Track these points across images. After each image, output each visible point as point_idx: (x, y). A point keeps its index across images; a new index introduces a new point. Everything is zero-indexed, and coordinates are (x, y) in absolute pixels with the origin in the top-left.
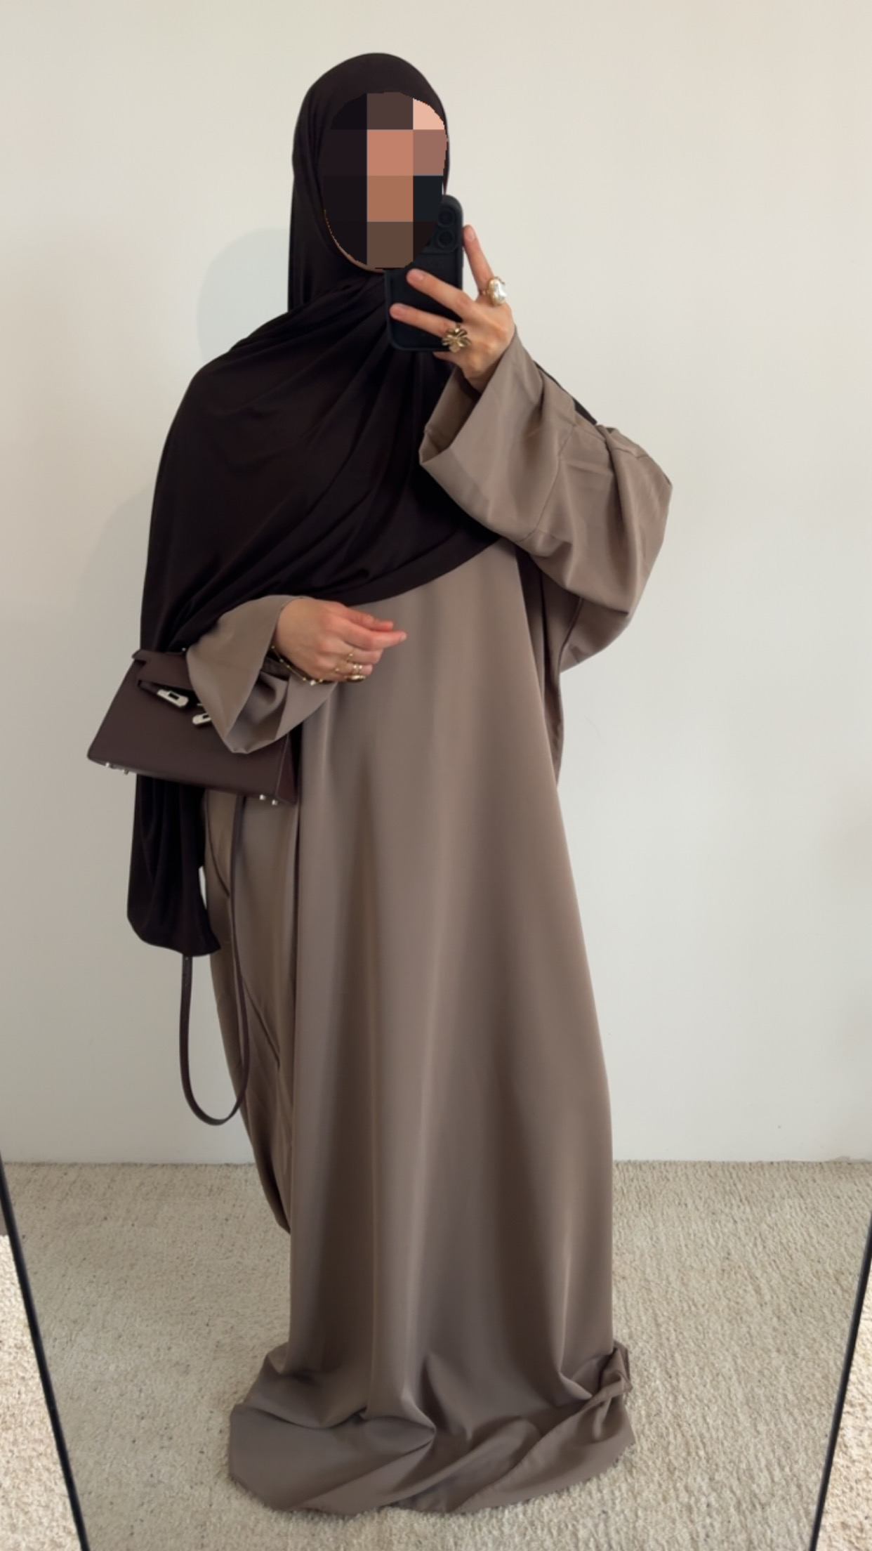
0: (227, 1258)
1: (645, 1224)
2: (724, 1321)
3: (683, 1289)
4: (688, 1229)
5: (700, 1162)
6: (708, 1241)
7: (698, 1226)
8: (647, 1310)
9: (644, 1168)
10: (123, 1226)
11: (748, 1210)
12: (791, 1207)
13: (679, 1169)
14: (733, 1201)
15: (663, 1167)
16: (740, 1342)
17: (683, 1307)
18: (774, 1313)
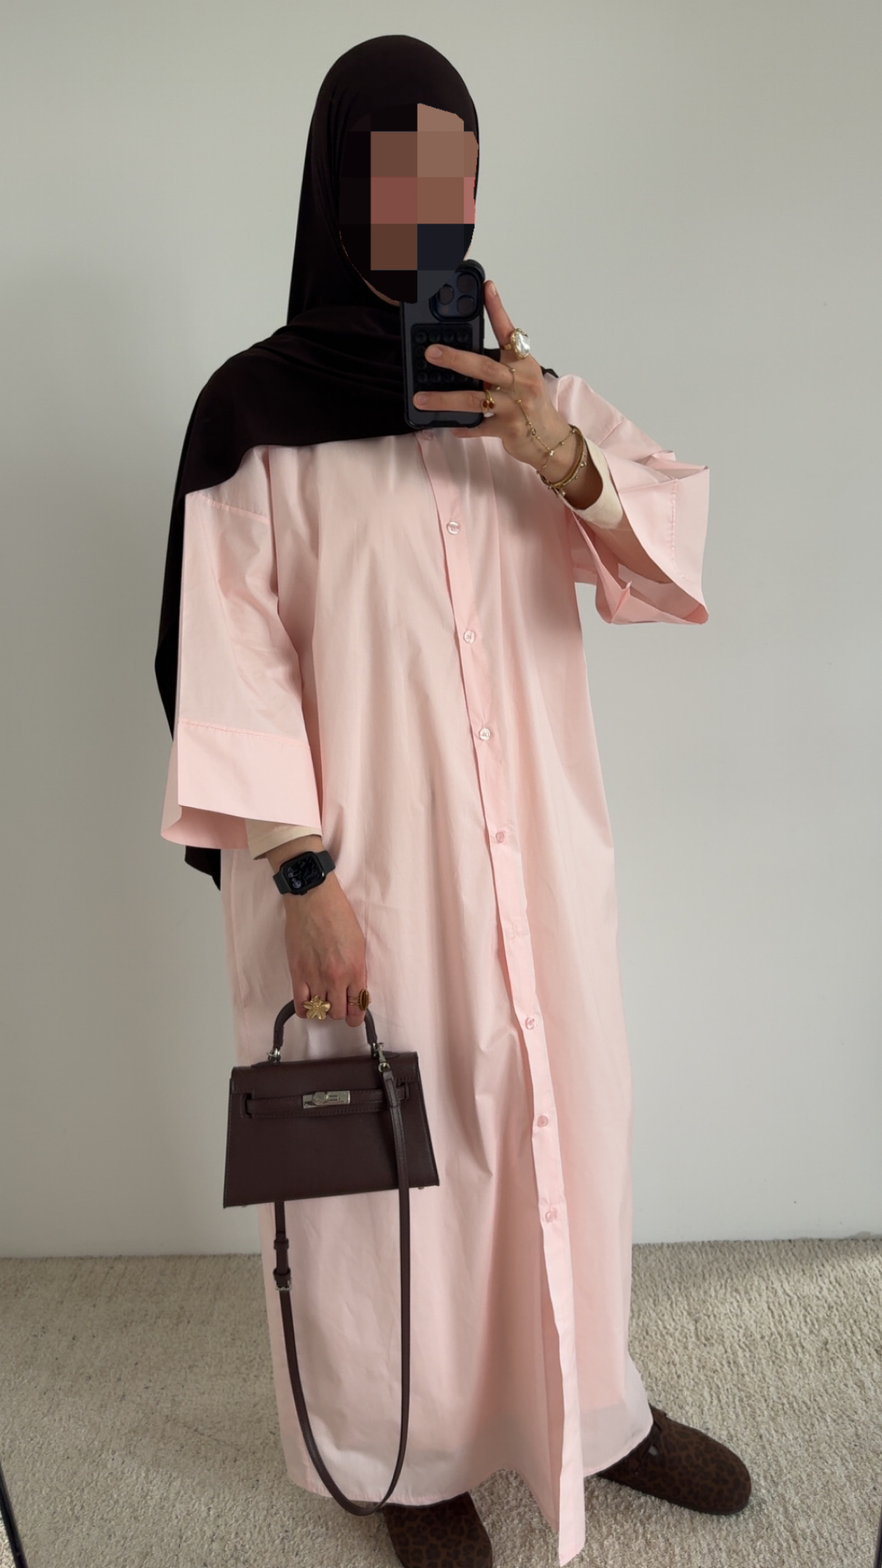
1: (731, 1312)
3: (780, 1384)
5: (783, 1241)
6: (801, 1329)
9: (725, 1250)
11: (842, 1295)
13: (761, 1250)
16: (847, 1445)
17: (783, 1404)
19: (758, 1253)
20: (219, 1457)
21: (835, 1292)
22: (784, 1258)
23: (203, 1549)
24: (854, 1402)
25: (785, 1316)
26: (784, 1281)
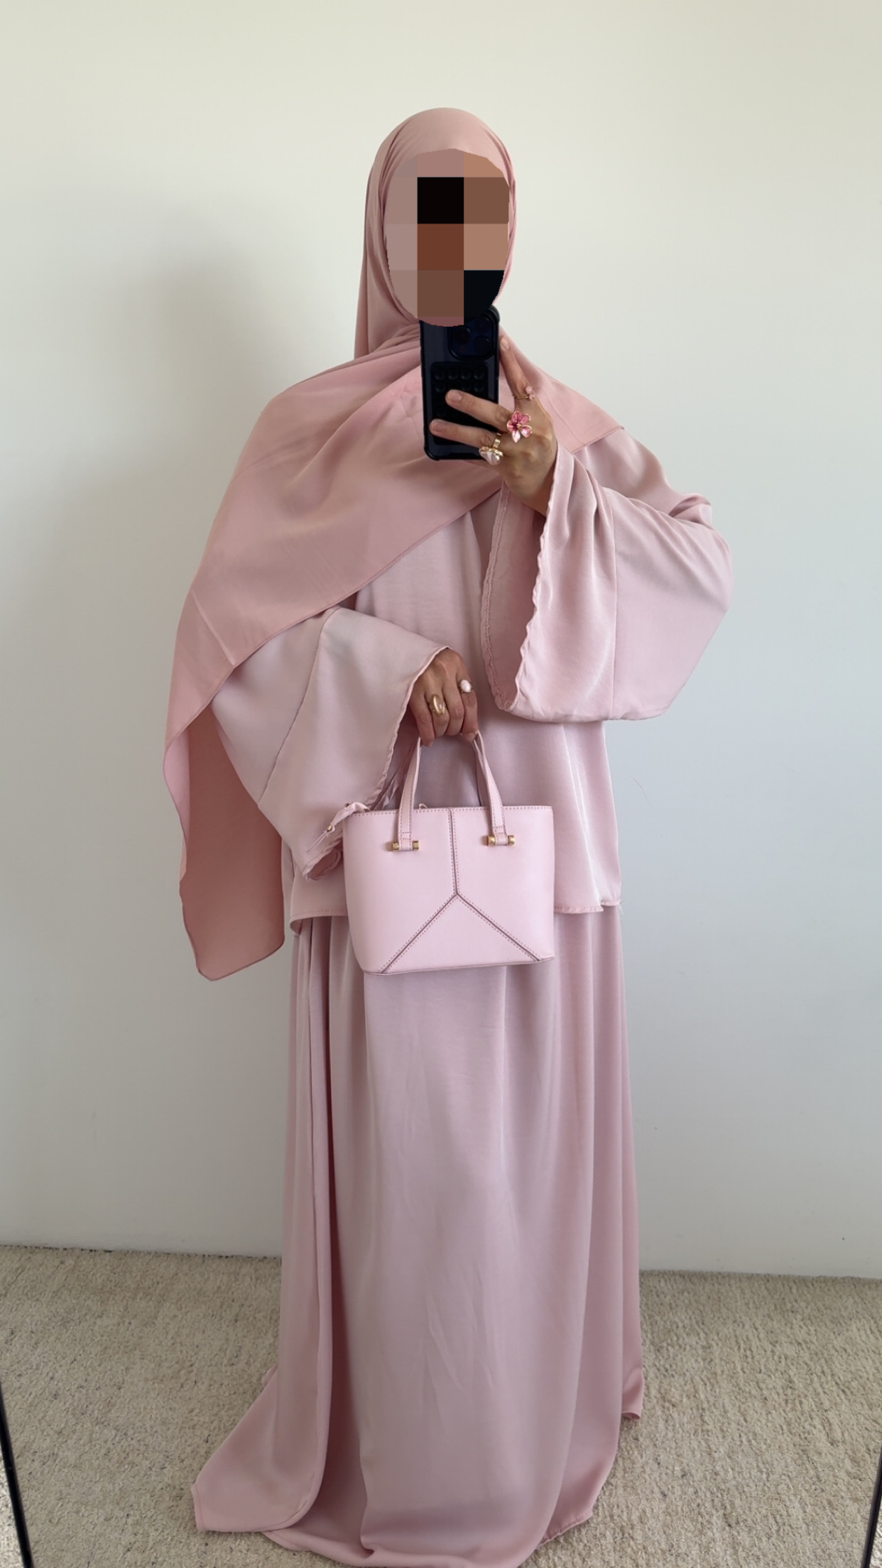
0: (233, 1364)
1: (697, 1343)
2: (789, 1460)
8: (700, 1442)
10: (119, 1324)
13: (733, 1282)
14: (794, 1321)
15: (715, 1279)
23: (116, 1558)
26: (753, 1314)
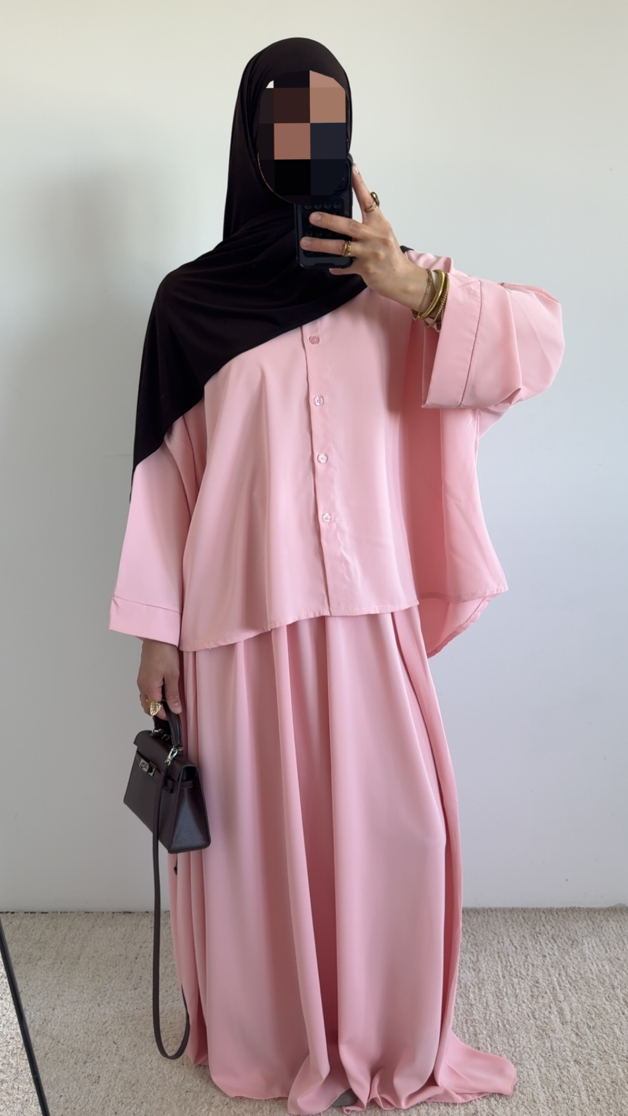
2: (532, 1037)
3: (499, 1011)
4: (507, 963)
5: (517, 908)
6: (520, 972)
7: (514, 960)
9: (471, 914)
10: (53, 964)
11: (556, 947)
12: (588, 944)
16: (544, 1055)
17: (499, 1026)
18: (572, 1030)
19: (496, 916)
20: (72, 1061)
21: (550, 945)
22: (516, 920)
24: (553, 1024)
25: (510, 962)
26: (512, 936)
